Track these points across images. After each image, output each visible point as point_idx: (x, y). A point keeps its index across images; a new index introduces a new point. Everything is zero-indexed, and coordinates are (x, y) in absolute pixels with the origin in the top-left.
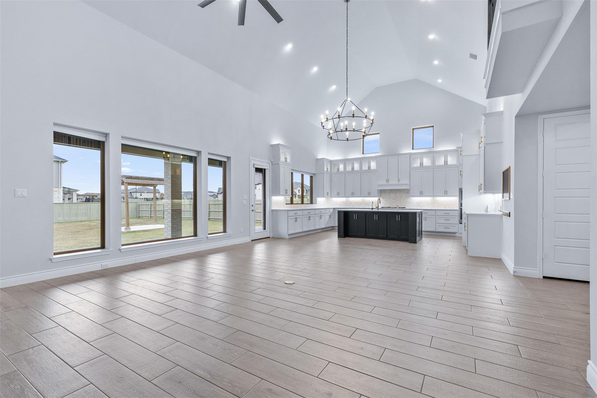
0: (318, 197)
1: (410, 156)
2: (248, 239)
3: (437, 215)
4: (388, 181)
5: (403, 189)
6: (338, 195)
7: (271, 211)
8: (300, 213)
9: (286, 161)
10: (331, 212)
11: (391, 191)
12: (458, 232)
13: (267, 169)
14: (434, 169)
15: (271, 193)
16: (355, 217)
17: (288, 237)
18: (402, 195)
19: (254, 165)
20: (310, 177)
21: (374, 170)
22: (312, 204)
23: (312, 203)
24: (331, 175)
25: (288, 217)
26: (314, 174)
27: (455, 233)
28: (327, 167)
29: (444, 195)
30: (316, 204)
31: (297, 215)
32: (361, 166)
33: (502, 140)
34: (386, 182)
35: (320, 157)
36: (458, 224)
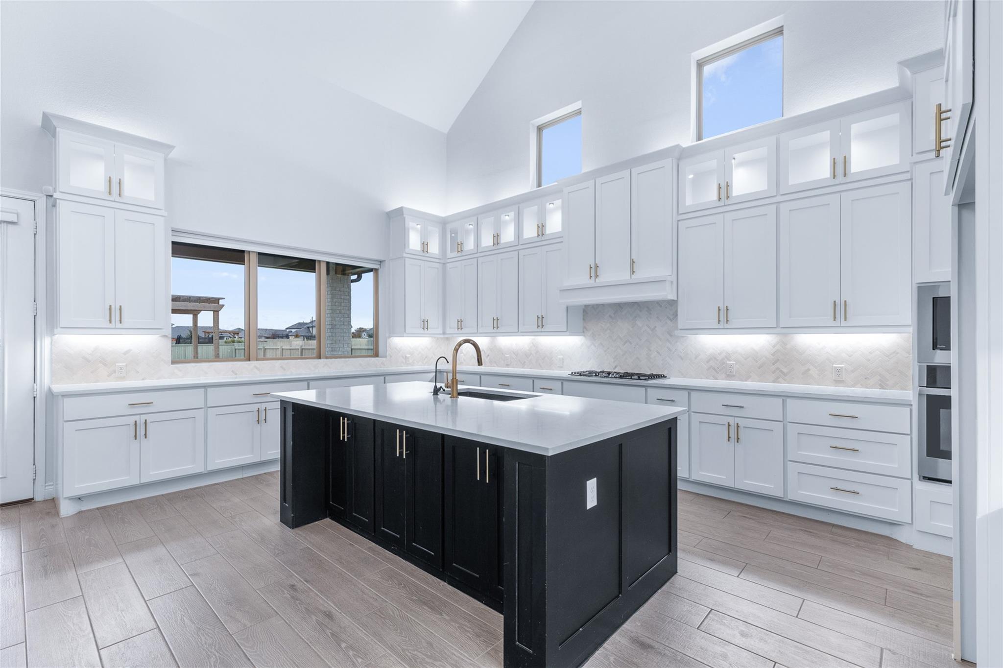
0: (390, 336)
1: (678, 165)
3: (790, 418)
4: (595, 270)
7: (40, 393)
9: (114, 193)
12: (910, 525)
16: (343, 430)
21: (553, 237)
22: (377, 356)
23: (377, 352)
24: (444, 264)
26: (379, 261)
29: (833, 323)
30: (386, 357)
31: (153, 408)
32: (519, 229)
34: (592, 277)
36: (911, 479)
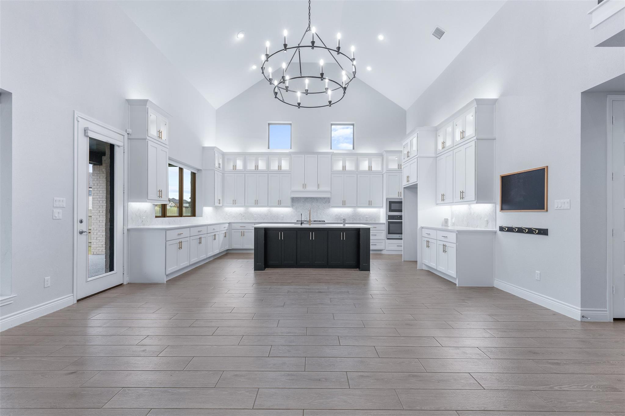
0: (205, 207)
1: (331, 157)
2: (68, 300)
4: (304, 186)
5: (320, 198)
6: (234, 203)
7: (126, 231)
8: (186, 233)
9: (160, 137)
10: (226, 229)
11: (306, 199)
12: (385, 249)
13: (119, 146)
14: (358, 175)
15: (126, 194)
16: (281, 236)
17: (165, 280)
18: (319, 206)
19: (86, 130)
20: (191, 174)
21: (285, 171)
22: (195, 216)
23: (194, 214)
24: (223, 173)
25: (166, 241)
26: (198, 170)
27: (381, 250)
28: (218, 161)
30: (202, 216)
31: (182, 236)
32: (268, 165)
33: (494, 136)
34: (303, 188)
35: (208, 143)
36: (385, 240)
